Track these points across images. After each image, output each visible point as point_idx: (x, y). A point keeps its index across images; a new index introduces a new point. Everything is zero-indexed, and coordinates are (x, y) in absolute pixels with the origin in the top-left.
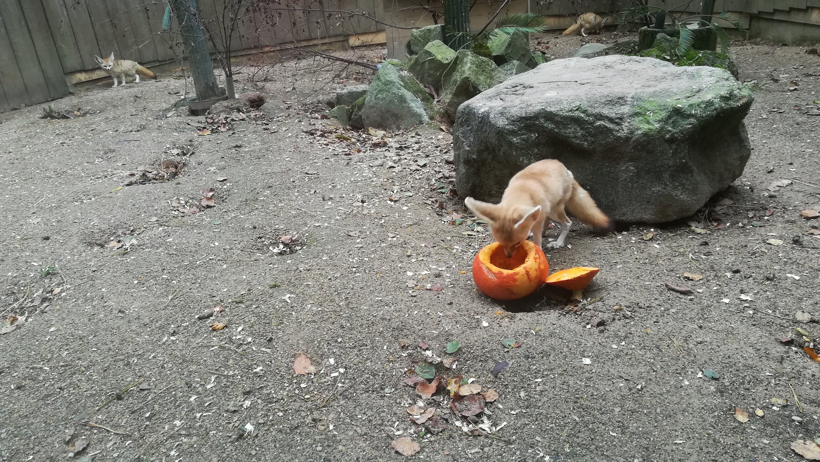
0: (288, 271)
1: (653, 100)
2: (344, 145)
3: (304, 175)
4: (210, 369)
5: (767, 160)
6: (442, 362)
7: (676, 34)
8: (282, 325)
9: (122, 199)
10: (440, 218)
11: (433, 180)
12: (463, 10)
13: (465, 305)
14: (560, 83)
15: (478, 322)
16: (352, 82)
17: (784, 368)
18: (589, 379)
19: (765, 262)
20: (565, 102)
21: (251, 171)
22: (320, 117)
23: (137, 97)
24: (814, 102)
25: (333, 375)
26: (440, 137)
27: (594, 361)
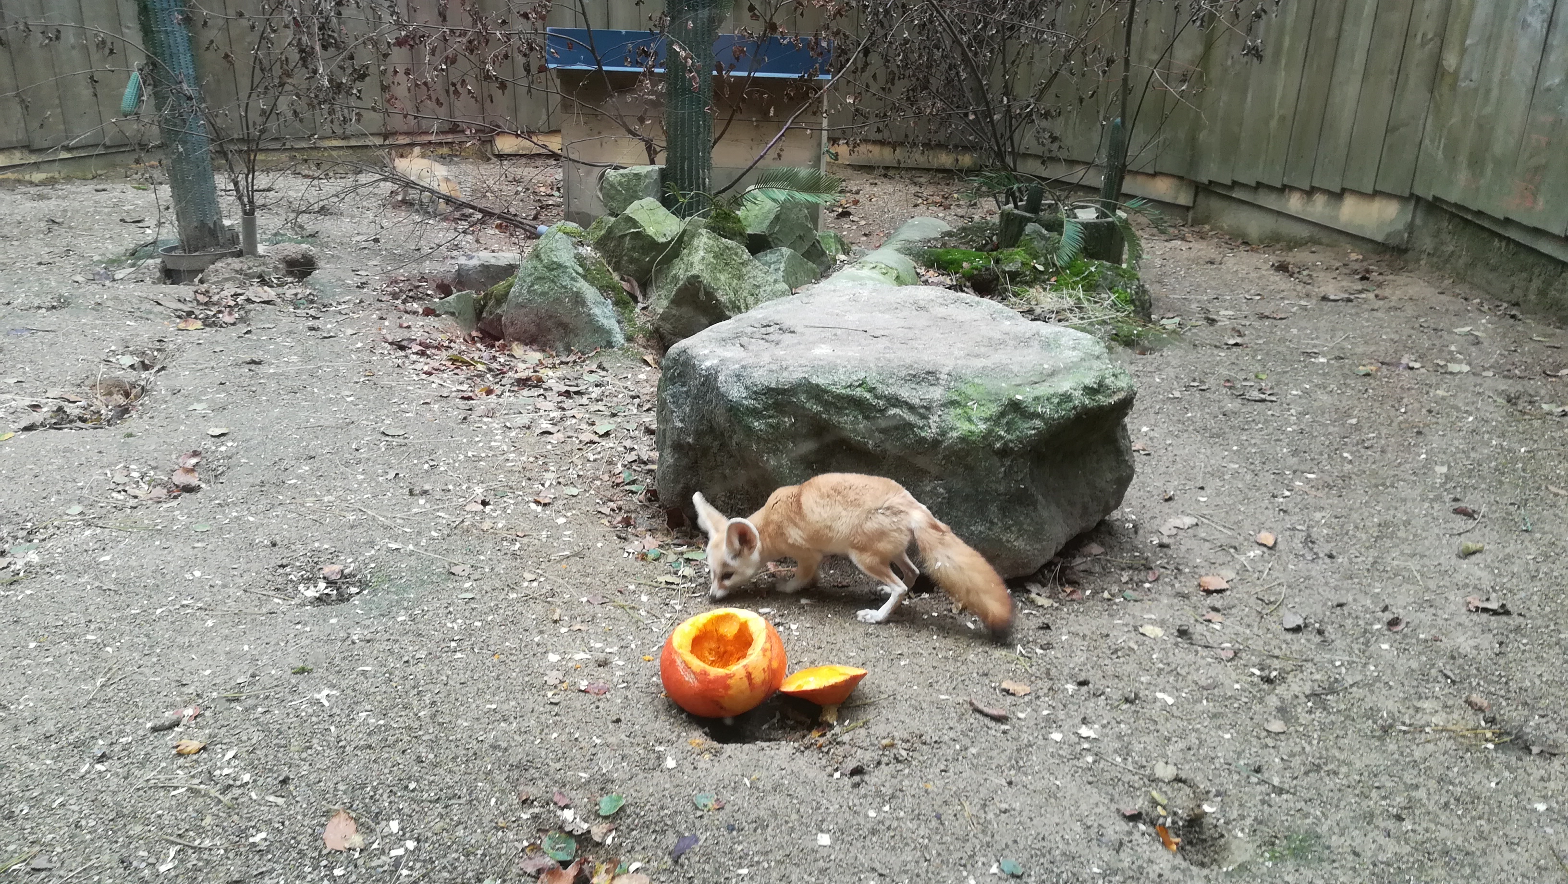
0: (329, 641)
1: (980, 382)
2: (462, 377)
3: (379, 436)
4: (166, 834)
5: (1168, 478)
6: (589, 832)
7: (1056, 226)
8: (309, 751)
9: (12, 462)
10: (622, 545)
11: (619, 465)
12: (700, 147)
13: (642, 726)
14: (839, 332)
15: (658, 758)
16: (492, 232)
17: (1120, 861)
18: (823, 871)
19: (1130, 667)
20: (841, 370)
21: (277, 418)
22: (421, 311)
23: (53, 221)
24: (1256, 377)
25: (394, 853)
26: (642, 377)
27: (835, 840)
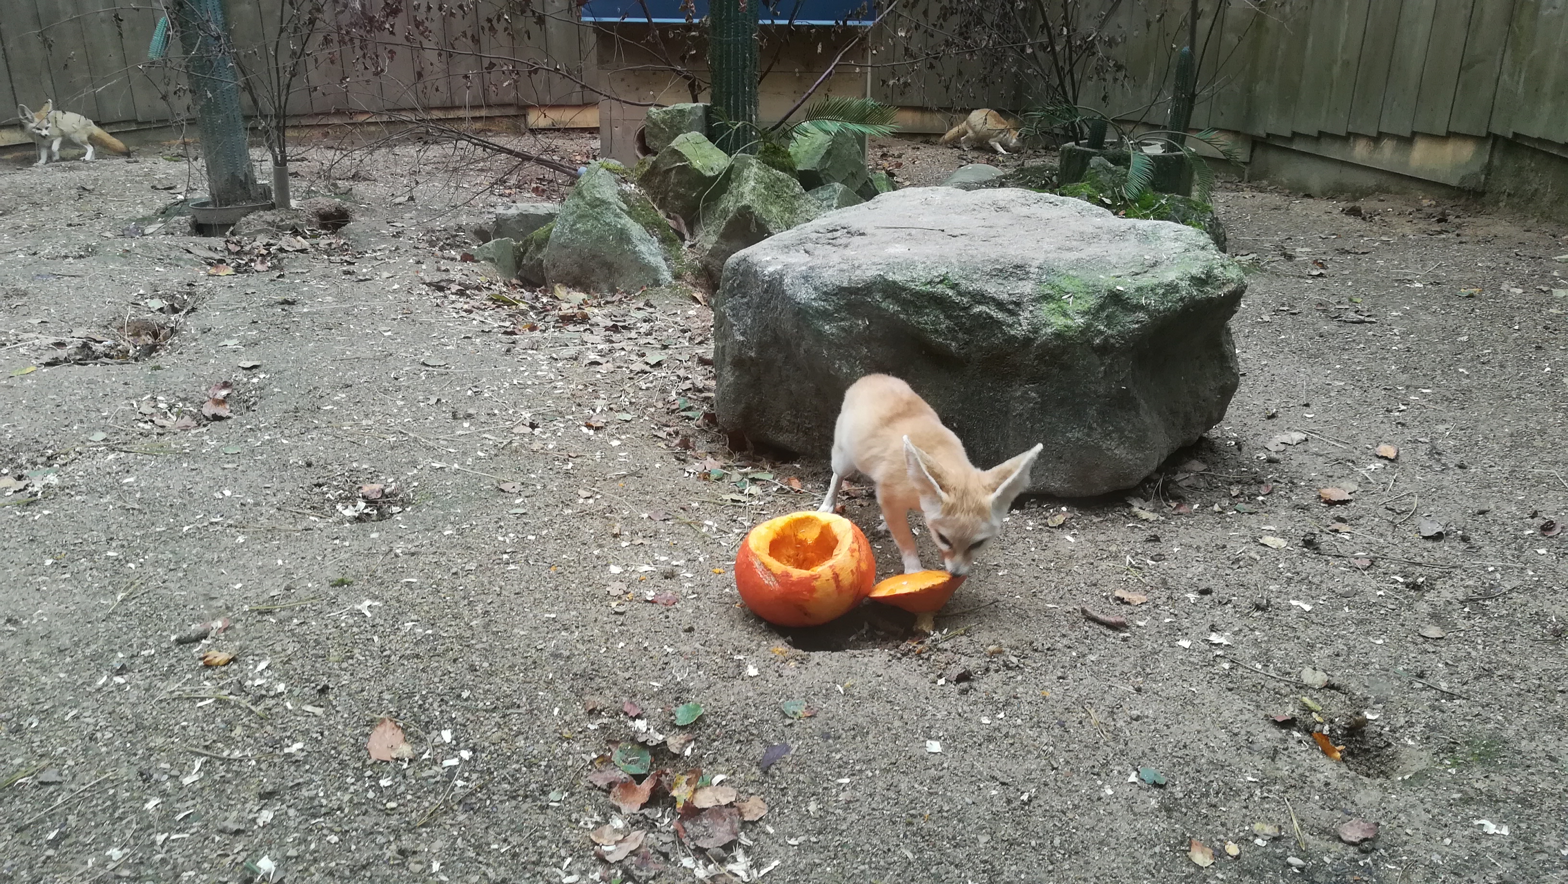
0: (370, 554)
1: (1075, 274)
2: (503, 314)
3: (419, 367)
4: (191, 745)
5: (1267, 397)
6: (664, 743)
7: (1123, 160)
8: (350, 661)
9: (33, 393)
10: (681, 466)
11: (674, 393)
12: (747, 82)
13: (717, 635)
14: (913, 232)
15: (739, 666)
16: (529, 195)
17: (1278, 769)
18: (936, 780)
19: (1255, 577)
20: (920, 267)
21: (311, 352)
22: (459, 258)
23: (84, 189)
24: (1351, 300)
25: (447, 763)
26: (691, 312)
27: (946, 747)
